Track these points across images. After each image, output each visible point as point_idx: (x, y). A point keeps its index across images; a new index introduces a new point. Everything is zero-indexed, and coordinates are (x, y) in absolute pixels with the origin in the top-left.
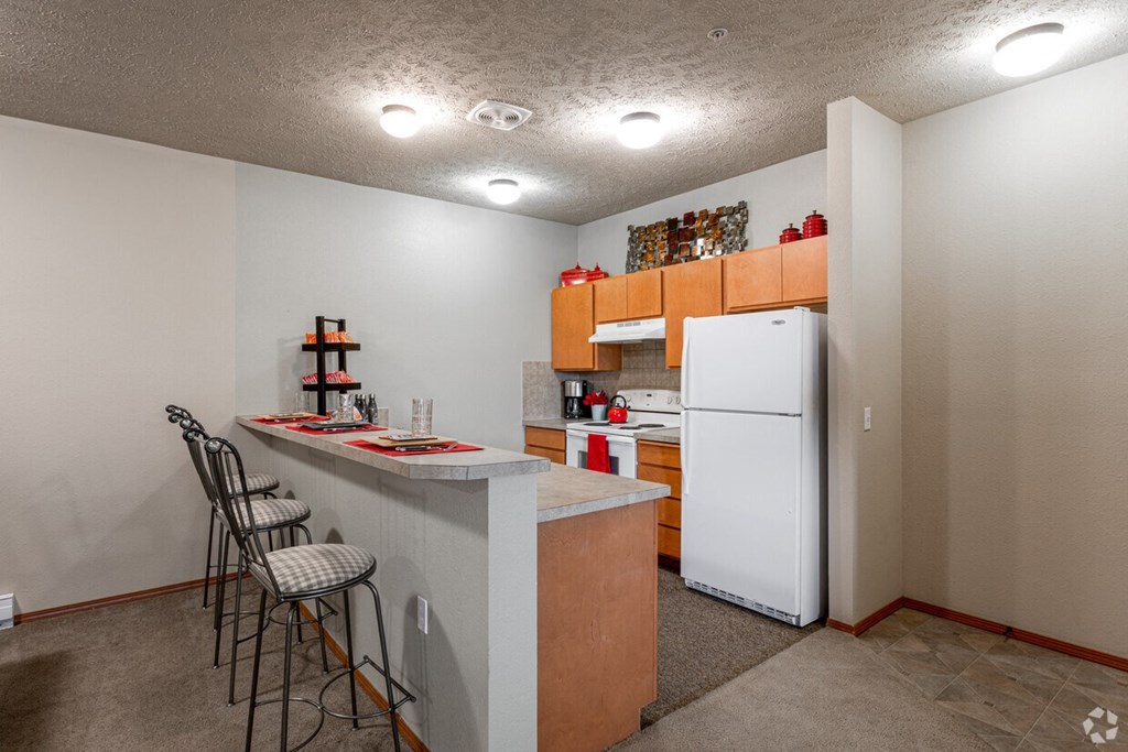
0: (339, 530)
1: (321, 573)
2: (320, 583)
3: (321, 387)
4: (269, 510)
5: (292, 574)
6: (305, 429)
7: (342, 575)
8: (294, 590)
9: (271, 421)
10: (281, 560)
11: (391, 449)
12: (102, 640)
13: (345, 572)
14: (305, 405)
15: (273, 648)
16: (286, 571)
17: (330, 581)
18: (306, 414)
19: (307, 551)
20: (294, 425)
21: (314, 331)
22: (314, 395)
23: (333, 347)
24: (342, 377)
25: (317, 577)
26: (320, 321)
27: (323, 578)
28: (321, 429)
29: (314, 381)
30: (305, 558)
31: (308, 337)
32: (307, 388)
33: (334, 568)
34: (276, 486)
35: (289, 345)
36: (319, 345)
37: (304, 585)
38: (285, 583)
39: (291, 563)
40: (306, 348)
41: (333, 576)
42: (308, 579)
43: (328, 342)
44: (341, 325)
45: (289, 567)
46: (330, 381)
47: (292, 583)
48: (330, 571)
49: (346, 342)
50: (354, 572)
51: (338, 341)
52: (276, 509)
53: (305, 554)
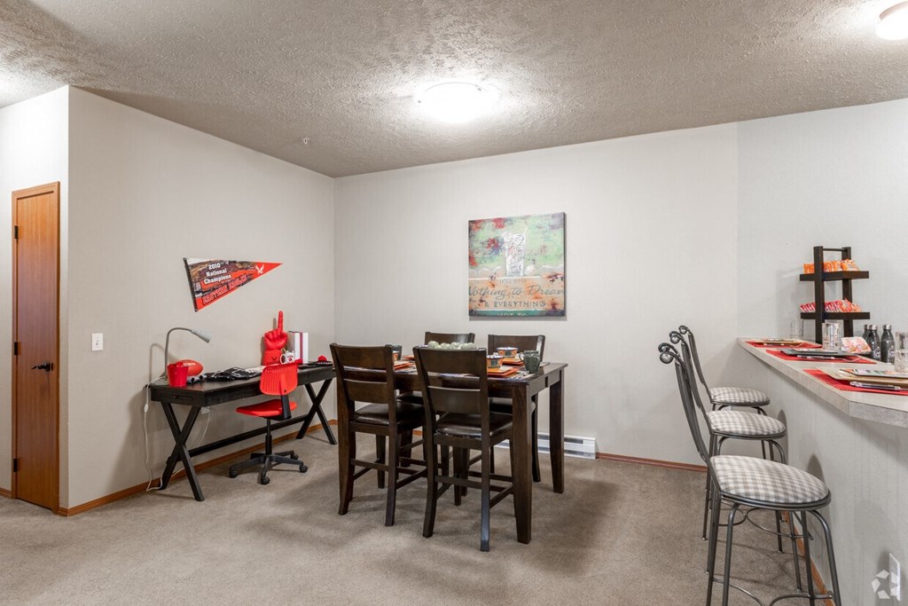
0: (818, 457)
1: (760, 486)
2: (757, 495)
3: (819, 314)
4: (743, 420)
5: (733, 479)
6: (782, 354)
7: (782, 496)
8: (733, 492)
9: (760, 344)
10: (730, 464)
11: (846, 382)
12: (637, 486)
13: (786, 494)
14: (800, 333)
15: (754, 545)
16: (730, 475)
17: (768, 496)
18: (799, 341)
19: (755, 463)
20: (774, 349)
21: (812, 262)
22: (812, 323)
23: (834, 276)
24: (844, 306)
25: (756, 488)
26: (818, 251)
27: (762, 492)
28: (795, 356)
29: (812, 310)
30: (751, 469)
31: (806, 267)
32: (805, 316)
33: (775, 486)
34: (766, 403)
35: (785, 276)
36: (818, 275)
37: (742, 491)
38: (725, 484)
39: (737, 469)
40: (803, 278)
41: (772, 493)
42: (746, 487)
43: (828, 271)
44: (846, 253)
45: (733, 472)
46: (829, 310)
47: (732, 485)
48: (770, 488)
49: (850, 269)
50: (796, 497)
51: (840, 270)
52: (750, 422)
53: (752, 465)
